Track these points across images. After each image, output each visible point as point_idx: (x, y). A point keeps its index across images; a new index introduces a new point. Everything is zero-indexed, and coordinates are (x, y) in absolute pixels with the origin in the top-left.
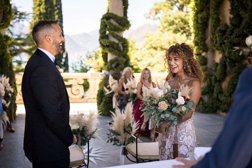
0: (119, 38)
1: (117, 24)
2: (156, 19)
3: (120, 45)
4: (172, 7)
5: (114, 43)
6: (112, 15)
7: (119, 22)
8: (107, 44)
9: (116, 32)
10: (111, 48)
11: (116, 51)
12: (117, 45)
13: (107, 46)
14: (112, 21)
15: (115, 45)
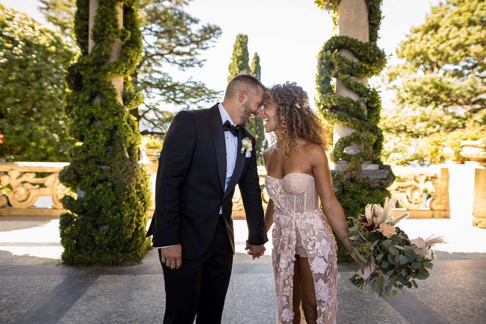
0: (361, 90)
2: (391, 89)
3: (363, 105)
4: (415, 69)
5: (349, 101)
6: (345, 39)
7: (361, 53)
8: (334, 104)
9: (352, 78)
11: (353, 119)
12: (357, 104)
13: (334, 109)
14: (345, 54)
15: (352, 105)
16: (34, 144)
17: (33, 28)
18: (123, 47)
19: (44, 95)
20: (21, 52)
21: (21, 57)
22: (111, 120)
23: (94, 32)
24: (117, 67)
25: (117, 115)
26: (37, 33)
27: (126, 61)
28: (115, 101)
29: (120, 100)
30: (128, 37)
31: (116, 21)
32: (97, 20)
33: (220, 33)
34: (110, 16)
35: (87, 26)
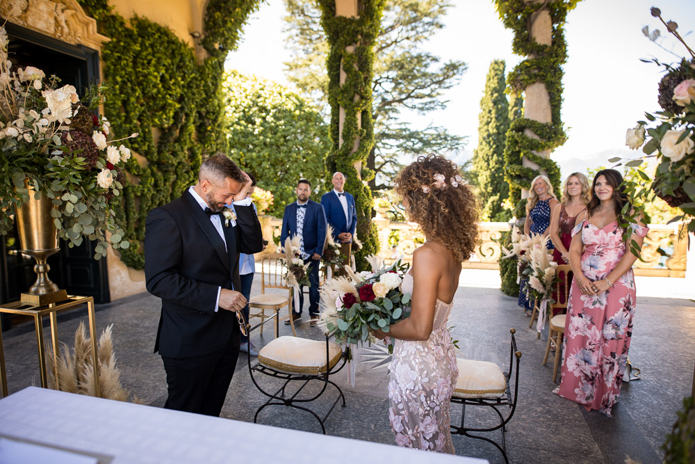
0: (538, 161)
1: (536, 137)
5: (529, 170)
6: (526, 122)
7: (539, 132)
8: (517, 173)
9: (534, 152)
10: (525, 180)
13: (518, 177)
14: (529, 134)
15: (531, 174)
16: (284, 202)
17: (280, 94)
18: (361, 140)
19: (291, 156)
20: (272, 119)
21: (273, 124)
22: (353, 191)
23: (343, 134)
24: (357, 155)
25: (357, 187)
26: (284, 99)
27: (363, 150)
28: (356, 178)
29: (359, 177)
30: (364, 134)
31: (357, 124)
32: (345, 126)
33: (466, 69)
34: (353, 123)
35: (338, 128)
